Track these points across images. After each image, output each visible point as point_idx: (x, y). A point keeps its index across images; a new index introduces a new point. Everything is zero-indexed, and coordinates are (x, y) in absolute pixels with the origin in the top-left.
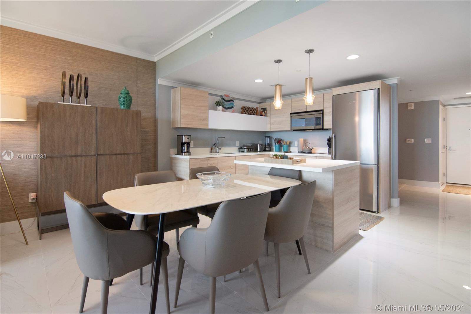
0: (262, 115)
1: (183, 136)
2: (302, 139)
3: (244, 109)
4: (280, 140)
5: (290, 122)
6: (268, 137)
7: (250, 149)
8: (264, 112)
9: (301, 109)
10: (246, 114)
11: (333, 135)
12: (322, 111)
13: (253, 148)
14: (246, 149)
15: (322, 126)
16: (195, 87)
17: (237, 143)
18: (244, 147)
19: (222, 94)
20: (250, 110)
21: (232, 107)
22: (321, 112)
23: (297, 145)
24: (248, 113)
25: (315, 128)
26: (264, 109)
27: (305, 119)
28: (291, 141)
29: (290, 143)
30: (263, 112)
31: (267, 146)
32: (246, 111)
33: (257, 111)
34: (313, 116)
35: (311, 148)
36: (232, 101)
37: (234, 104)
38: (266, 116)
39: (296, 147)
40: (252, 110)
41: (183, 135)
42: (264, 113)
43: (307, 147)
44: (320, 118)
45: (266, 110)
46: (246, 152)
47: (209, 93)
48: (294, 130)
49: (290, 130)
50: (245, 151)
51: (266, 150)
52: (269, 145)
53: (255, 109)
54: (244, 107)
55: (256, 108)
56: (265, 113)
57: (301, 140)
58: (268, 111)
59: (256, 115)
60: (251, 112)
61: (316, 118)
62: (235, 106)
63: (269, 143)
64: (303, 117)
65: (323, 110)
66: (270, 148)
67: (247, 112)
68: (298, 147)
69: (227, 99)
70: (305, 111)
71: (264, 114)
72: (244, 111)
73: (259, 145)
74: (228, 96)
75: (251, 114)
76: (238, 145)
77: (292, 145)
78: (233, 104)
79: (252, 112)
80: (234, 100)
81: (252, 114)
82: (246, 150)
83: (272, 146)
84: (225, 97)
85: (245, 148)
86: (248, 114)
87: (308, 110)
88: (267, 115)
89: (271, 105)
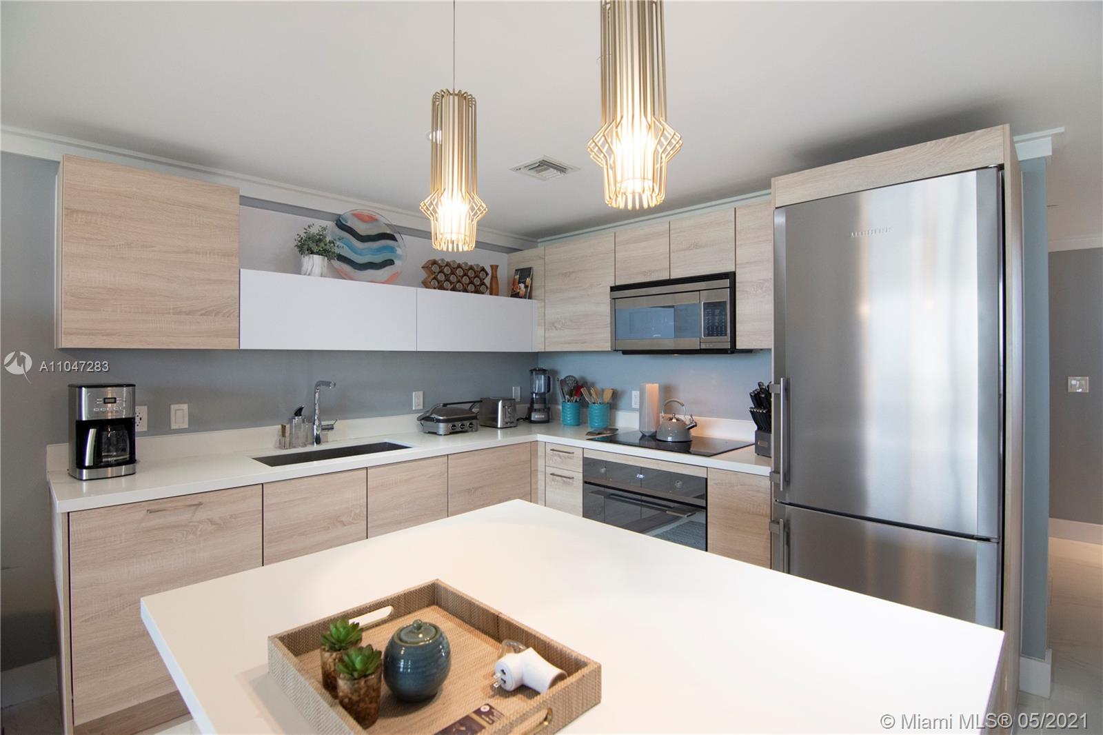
0: (515, 295)
1: (84, 389)
2: (656, 386)
3: (435, 268)
4: (580, 384)
5: (608, 320)
6: (544, 371)
7: (459, 424)
8: (524, 283)
9: (654, 271)
10: (441, 288)
11: (777, 382)
12: (731, 276)
13: (475, 418)
14: (442, 425)
15: (728, 338)
16: (205, 172)
17: (417, 400)
18: (437, 417)
19: (341, 208)
20: (459, 272)
21: (390, 262)
22: (727, 282)
23: (637, 406)
24: (450, 287)
25: (703, 346)
26: (525, 274)
27: (673, 307)
28: (618, 387)
29: (616, 395)
30: (519, 283)
31: (536, 406)
32: (441, 277)
33: (494, 278)
34: (696, 299)
35: (688, 423)
36: (392, 237)
37: (399, 251)
38: (530, 298)
39: (634, 410)
40: (471, 274)
41: (80, 387)
42: (522, 286)
43: (674, 420)
44: (721, 305)
45: (529, 276)
46: (445, 435)
47: (241, 196)
48: (625, 352)
49: (610, 350)
50: (441, 431)
51: (532, 419)
52: (545, 399)
53: (483, 270)
54: (434, 262)
55: (489, 270)
56: (526, 287)
57: (653, 388)
58: (538, 280)
59: (491, 294)
60: (465, 280)
61: (707, 305)
62: (399, 257)
63: (544, 393)
64: (668, 300)
65: (734, 273)
66: (549, 409)
67: (447, 280)
68: (641, 410)
69: (362, 229)
70: (665, 276)
71: (524, 290)
72: (434, 278)
73: (500, 404)
74: (371, 219)
75: (465, 291)
76: (421, 407)
77: (623, 403)
78: (392, 250)
79: (471, 282)
80: (397, 236)
81: (471, 287)
82: (442, 427)
83: (555, 402)
84: (355, 219)
85: (439, 421)
86: (454, 289)
87: (676, 275)
88: (534, 293)
89: (546, 258)
